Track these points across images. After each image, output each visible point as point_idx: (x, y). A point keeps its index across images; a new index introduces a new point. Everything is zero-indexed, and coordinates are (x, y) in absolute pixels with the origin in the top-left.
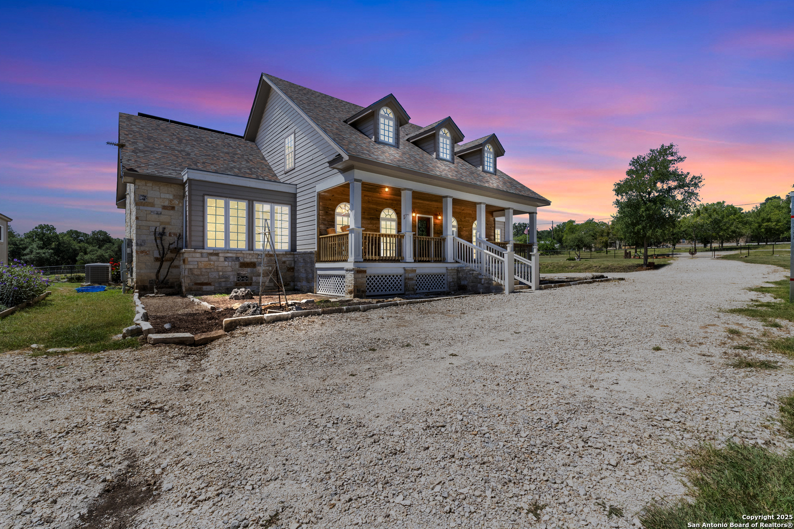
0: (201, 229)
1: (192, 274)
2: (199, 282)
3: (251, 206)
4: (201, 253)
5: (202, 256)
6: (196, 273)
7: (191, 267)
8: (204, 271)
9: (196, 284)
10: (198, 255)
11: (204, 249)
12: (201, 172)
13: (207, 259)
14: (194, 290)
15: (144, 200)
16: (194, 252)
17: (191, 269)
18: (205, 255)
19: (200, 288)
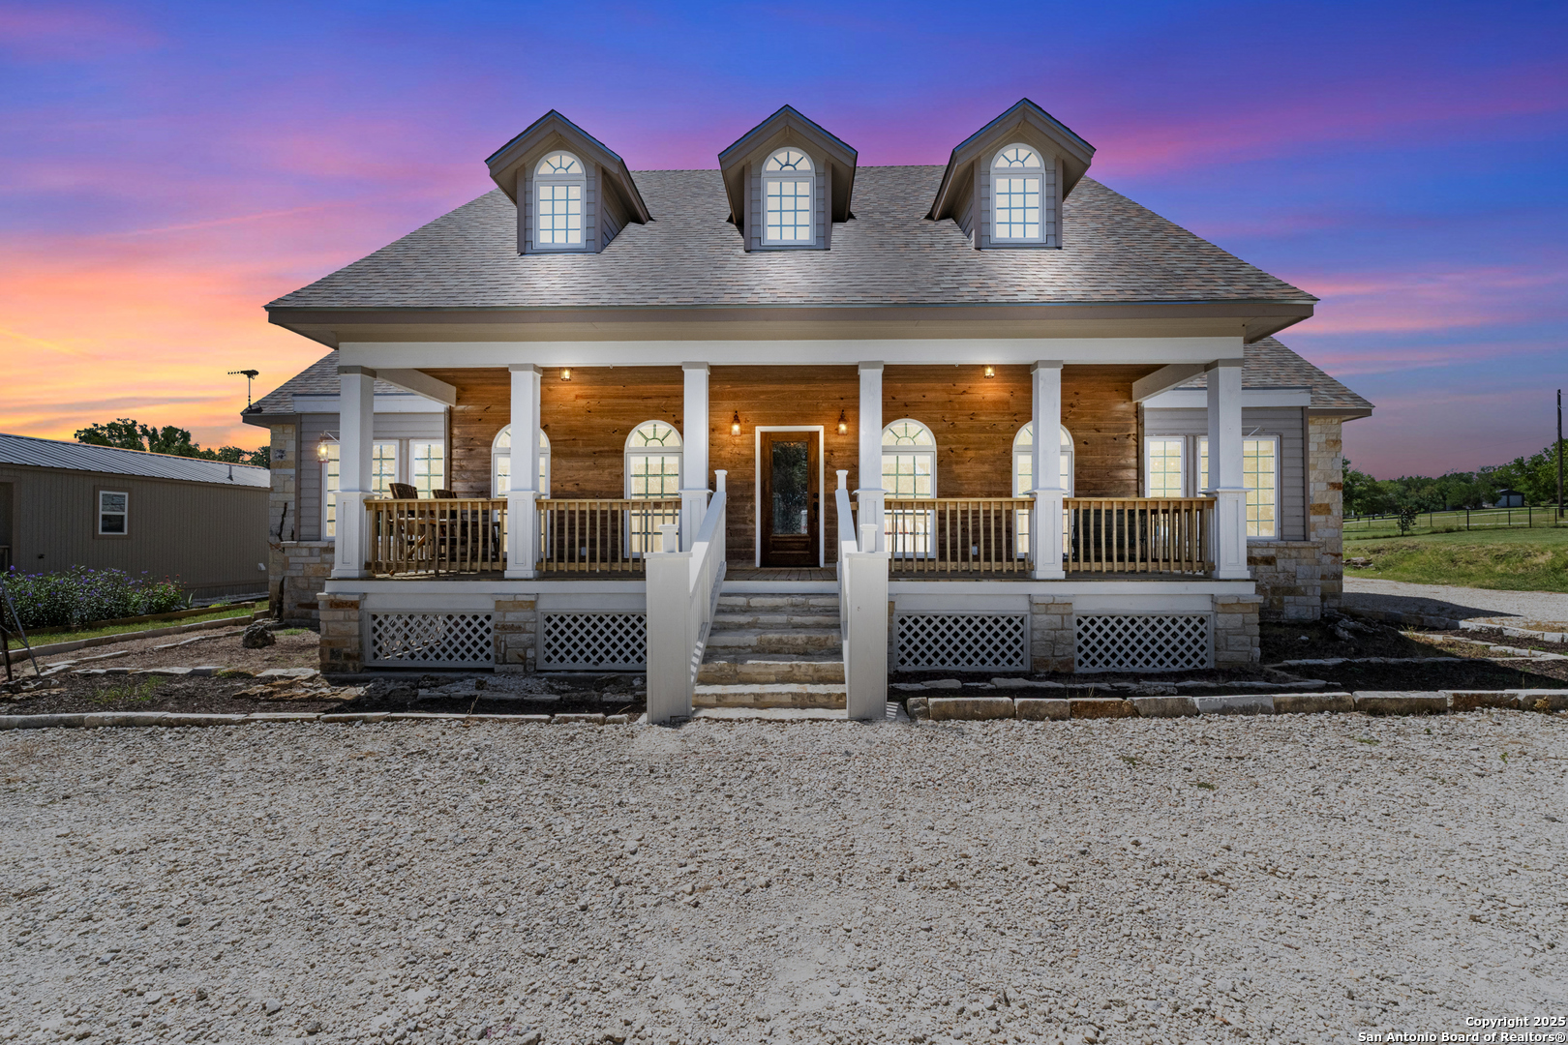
0: (316, 502)
1: (295, 587)
2: (305, 601)
3: (404, 451)
4: (310, 548)
5: (311, 555)
6: (300, 585)
7: (294, 574)
8: (314, 581)
9: (301, 605)
10: (305, 552)
11: (319, 540)
12: (326, 398)
13: (318, 560)
14: (298, 617)
15: (281, 457)
16: (297, 546)
17: (292, 578)
18: (316, 552)
19: (307, 614)
